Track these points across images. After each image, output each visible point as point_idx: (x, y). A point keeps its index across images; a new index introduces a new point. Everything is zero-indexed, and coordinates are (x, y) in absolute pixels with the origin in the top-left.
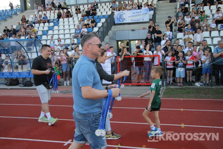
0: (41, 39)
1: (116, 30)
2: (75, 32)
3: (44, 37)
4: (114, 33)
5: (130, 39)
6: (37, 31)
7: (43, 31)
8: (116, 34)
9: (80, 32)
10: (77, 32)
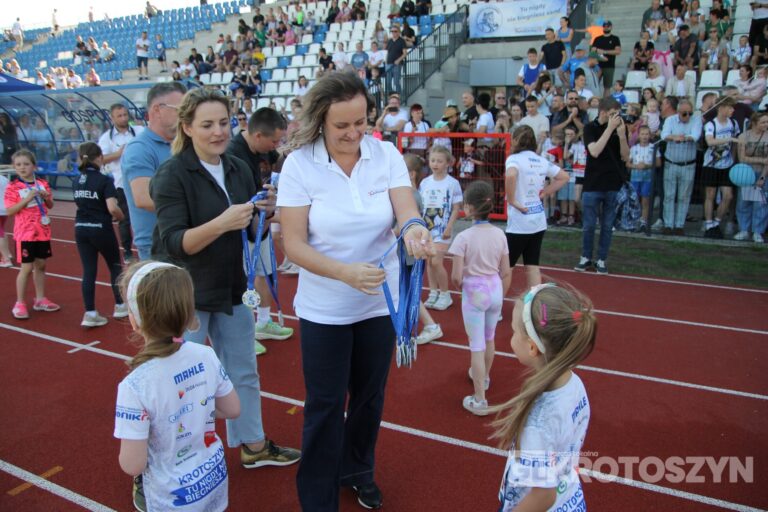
0: (271, 78)
1: (470, 57)
2: (353, 62)
3: (278, 74)
4: (465, 67)
5: (508, 84)
6: (266, 59)
7: (279, 58)
8: (469, 67)
9: (363, 62)
10: (355, 60)
